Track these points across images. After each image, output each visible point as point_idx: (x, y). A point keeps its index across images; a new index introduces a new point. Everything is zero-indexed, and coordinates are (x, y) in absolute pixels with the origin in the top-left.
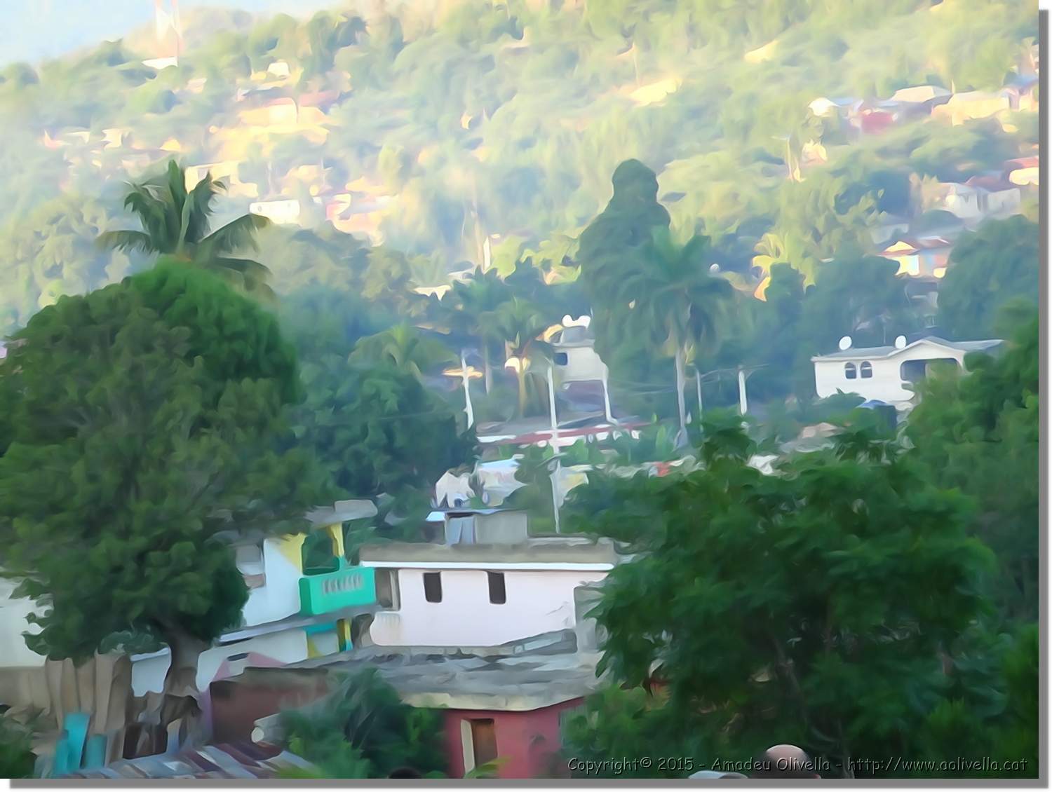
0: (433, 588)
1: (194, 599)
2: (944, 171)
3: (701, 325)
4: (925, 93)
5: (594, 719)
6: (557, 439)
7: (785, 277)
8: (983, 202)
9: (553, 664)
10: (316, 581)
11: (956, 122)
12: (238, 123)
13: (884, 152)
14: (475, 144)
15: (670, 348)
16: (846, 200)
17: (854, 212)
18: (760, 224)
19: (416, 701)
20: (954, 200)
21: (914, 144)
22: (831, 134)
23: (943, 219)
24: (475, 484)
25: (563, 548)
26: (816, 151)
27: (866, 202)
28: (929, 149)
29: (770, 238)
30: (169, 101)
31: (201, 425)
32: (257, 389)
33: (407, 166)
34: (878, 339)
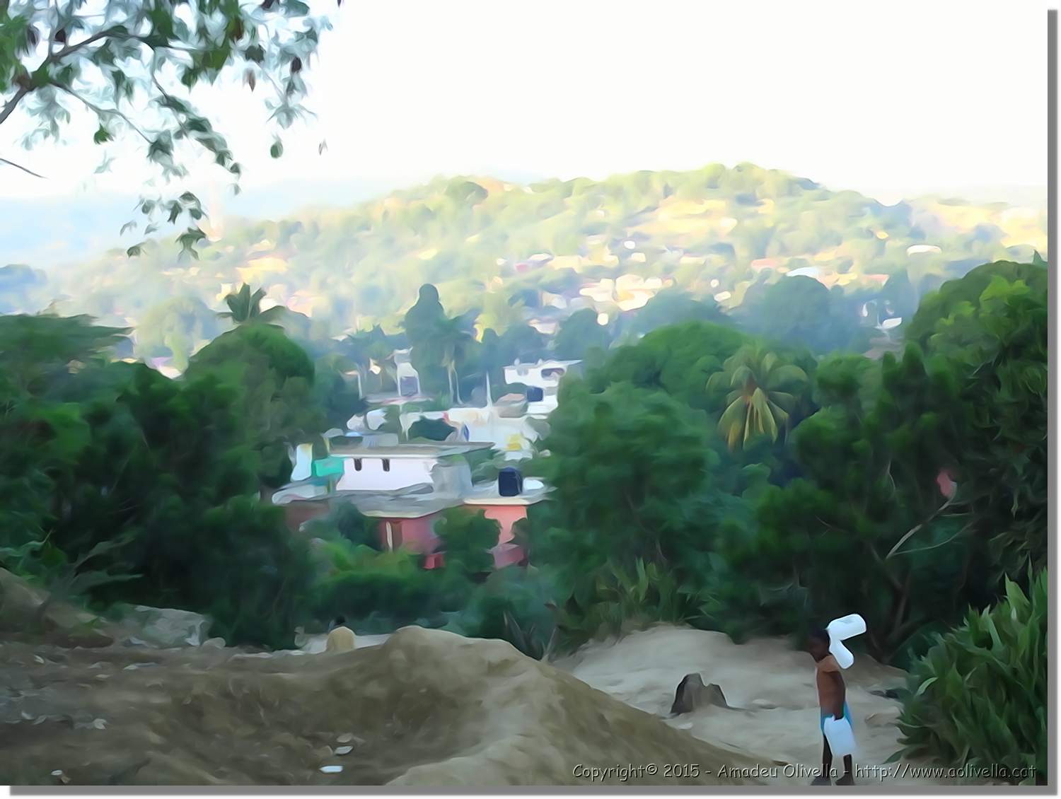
0: (358, 466)
1: (273, 472)
2: (552, 289)
3: (458, 354)
4: (544, 257)
5: (445, 521)
6: (400, 402)
7: (489, 333)
8: (568, 302)
9: (422, 498)
10: (319, 464)
11: (557, 268)
12: (247, 266)
13: (527, 281)
14: (351, 275)
15: (444, 363)
16: (513, 300)
17: (515, 306)
18: (476, 311)
19: (368, 514)
20: (556, 301)
21: (539, 278)
22: (505, 273)
23: (551, 309)
24: (365, 421)
25: (414, 448)
26: (499, 280)
27: (521, 302)
28: (546, 279)
29: (481, 318)
30: (217, 256)
31: (275, 397)
32: (299, 381)
33: (323, 285)
34: (531, 359)
